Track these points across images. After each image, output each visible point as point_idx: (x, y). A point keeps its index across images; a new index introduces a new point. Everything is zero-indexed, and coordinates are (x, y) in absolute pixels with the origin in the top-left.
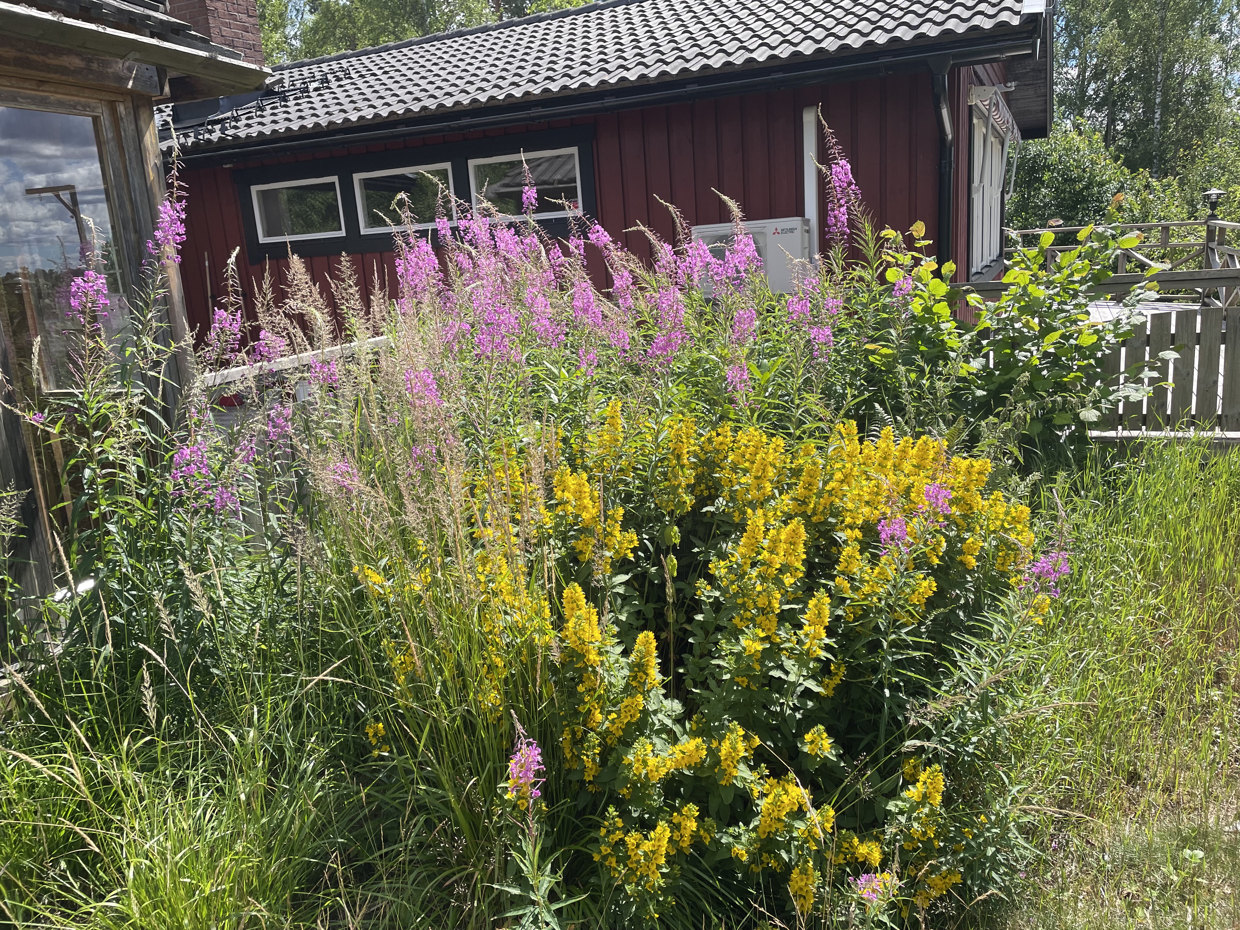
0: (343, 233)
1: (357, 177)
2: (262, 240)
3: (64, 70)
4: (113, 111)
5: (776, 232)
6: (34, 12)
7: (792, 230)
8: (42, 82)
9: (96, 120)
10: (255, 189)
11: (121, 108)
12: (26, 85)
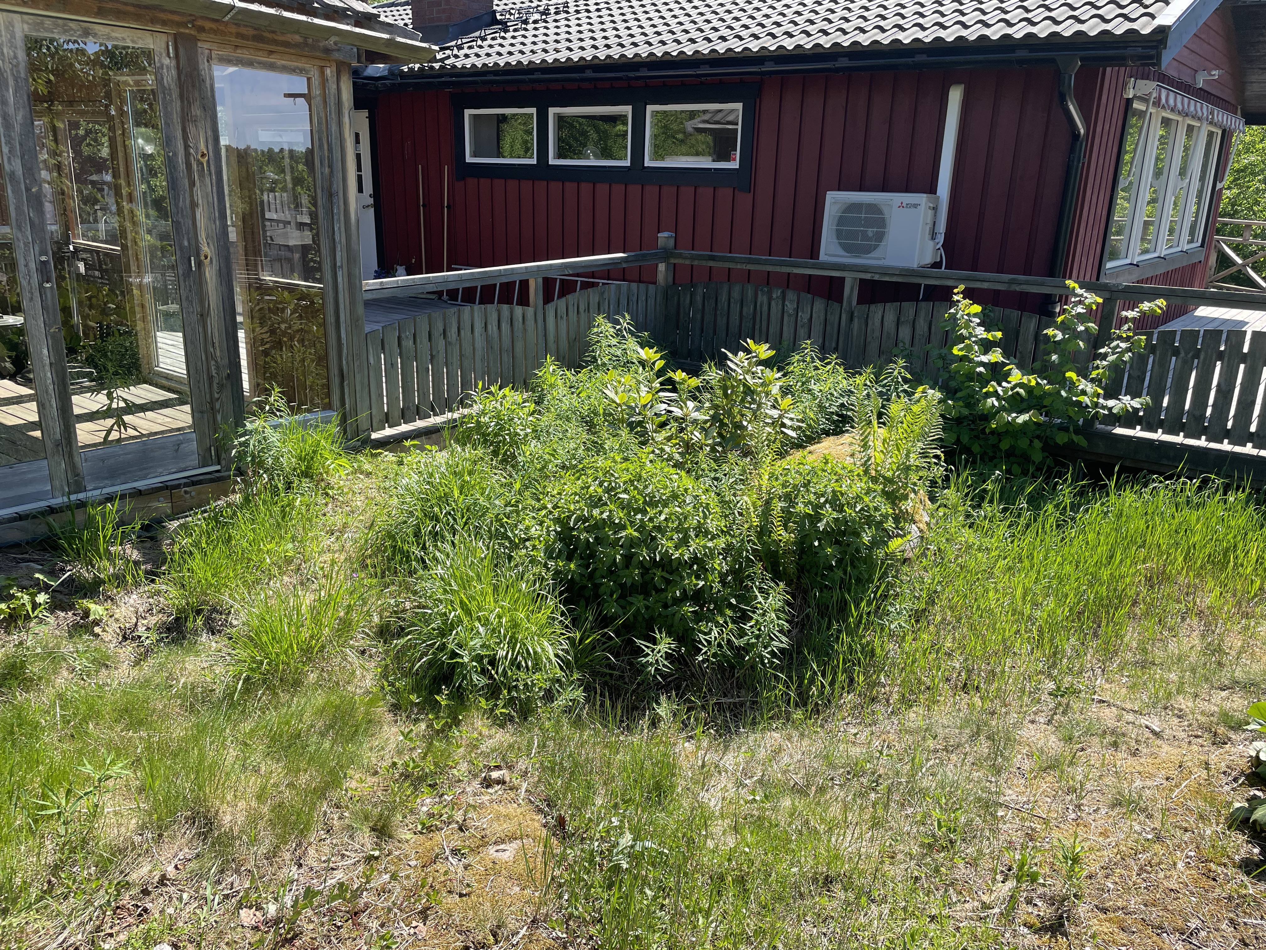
0: (534, 161)
1: (552, 111)
2: (469, 159)
3: (286, 44)
4: (322, 73)
5: (901, 206)
6: (264, 9)
7: (915, 206)
8: (271, 52)
9: (309, 79)
10: (468, 112)
11: (328, 71)
12: (260, 53)
